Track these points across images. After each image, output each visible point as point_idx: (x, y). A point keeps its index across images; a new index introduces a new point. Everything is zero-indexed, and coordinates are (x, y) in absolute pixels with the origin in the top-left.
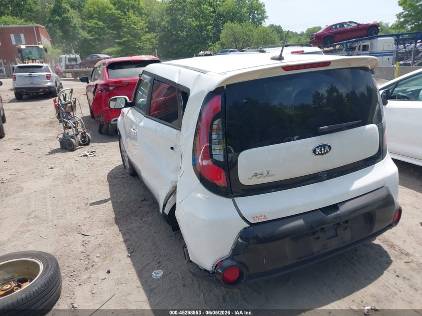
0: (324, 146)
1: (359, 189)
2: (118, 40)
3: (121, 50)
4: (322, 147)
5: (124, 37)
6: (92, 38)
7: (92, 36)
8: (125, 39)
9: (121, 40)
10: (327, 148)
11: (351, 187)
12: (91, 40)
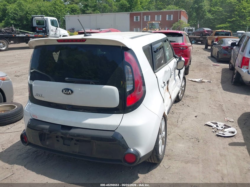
0: (68, 89)
1: (90, 124)
2: (229, 20)
3: (229, 26)
4: (67, 90)
5: (234, 17)
6: (213, 18)
7: (213, 16)
8: (234, 19)
9: (231, 19)
10: (70, 91)
11: (84, 121)
12: (212, 19)
